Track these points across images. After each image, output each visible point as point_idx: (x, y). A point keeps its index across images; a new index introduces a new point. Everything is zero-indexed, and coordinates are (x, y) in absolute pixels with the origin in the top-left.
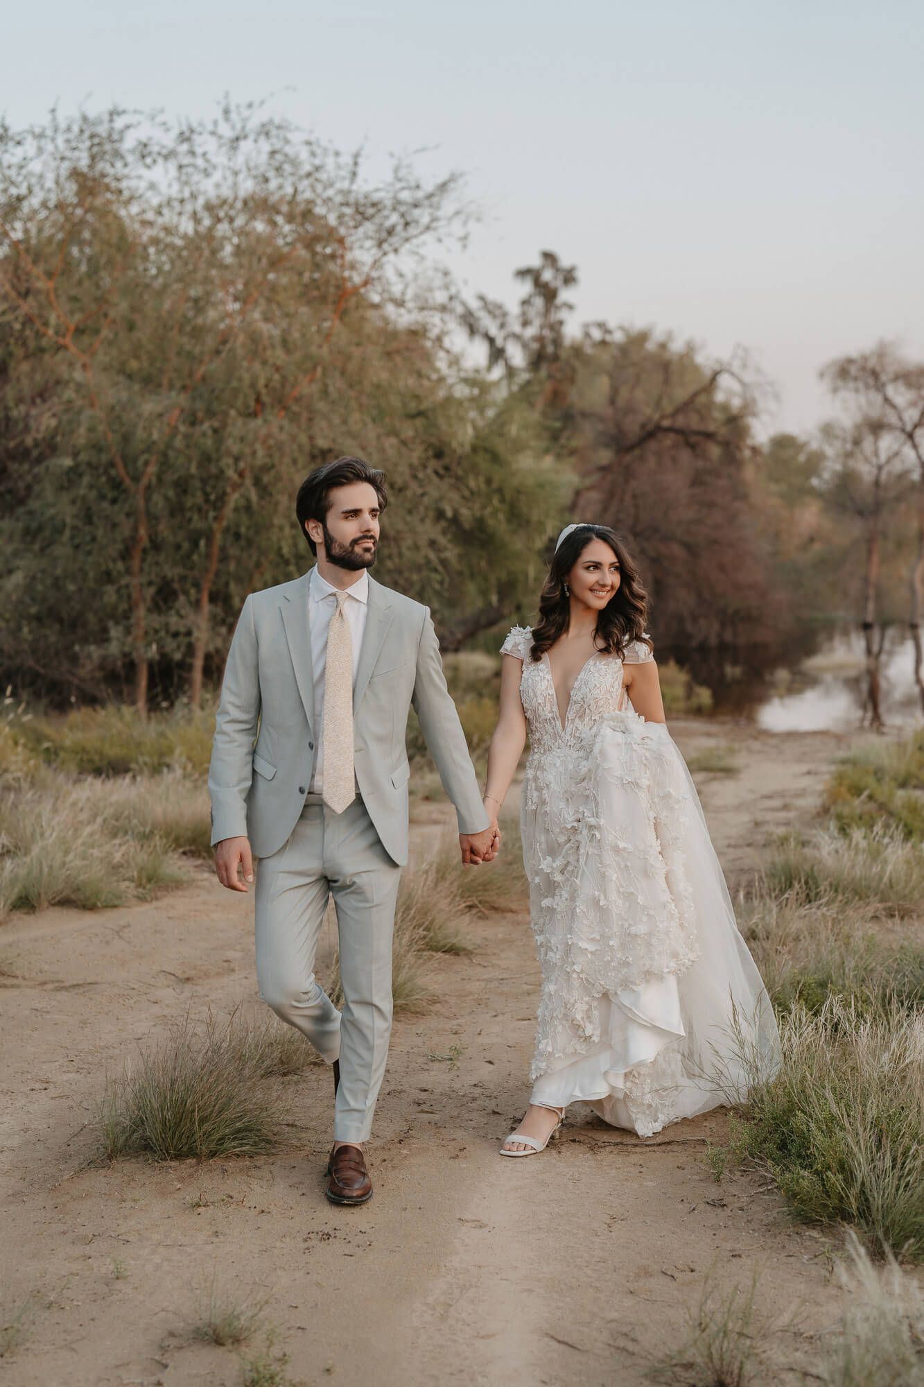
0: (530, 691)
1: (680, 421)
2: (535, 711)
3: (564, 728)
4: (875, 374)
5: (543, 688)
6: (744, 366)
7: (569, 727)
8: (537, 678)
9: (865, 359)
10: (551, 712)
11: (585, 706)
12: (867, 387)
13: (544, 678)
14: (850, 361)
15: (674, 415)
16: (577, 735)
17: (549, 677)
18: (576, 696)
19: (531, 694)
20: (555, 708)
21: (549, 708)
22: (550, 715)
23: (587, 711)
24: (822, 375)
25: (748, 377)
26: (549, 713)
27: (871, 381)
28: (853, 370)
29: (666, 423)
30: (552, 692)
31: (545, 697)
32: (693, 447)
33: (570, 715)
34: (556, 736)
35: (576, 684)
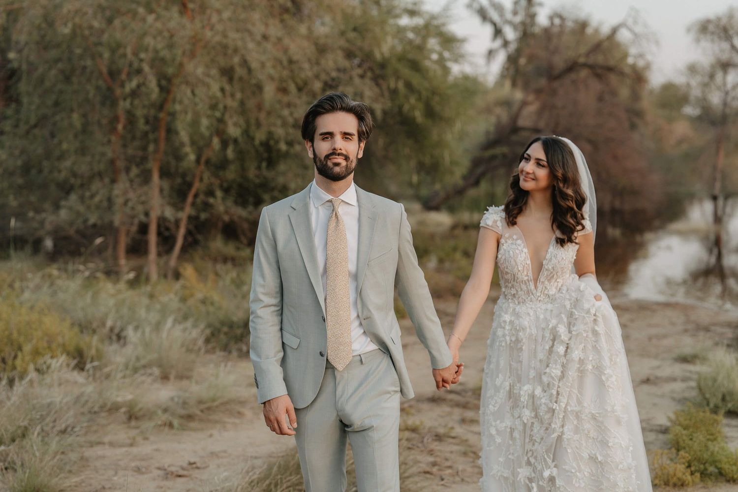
0: (512, 260)
1: (591, 60)
2: (514, 275)
3: (536, 287)
4: (725, 30)
5: (523, 259)
6: (635, 22)
7: (540, 286)
8: (517, 251)
9: (719, 19)
10: (527, 275)
11: (554, 273)
12: (720, 38)
13: (522, 251)
14: (708, 21)
15: (588, 55)
16: (546, 292)
17: (525, 250)
18: (548, 265)
19: (513, 263)
20: (530, 274)
21: (526, 273)
22: (526, 278)
23: (555, 276)
24: (689, 30)
25: (638, 29)
26: (525, 276)
27: (722, 35)
28: (711, 27)
29: (582, 60)
30: (529, 262)
31: (524, 267)
32: (599, 76)
33: (542, 278)
34: (529, 292)
35: (548, 256)
